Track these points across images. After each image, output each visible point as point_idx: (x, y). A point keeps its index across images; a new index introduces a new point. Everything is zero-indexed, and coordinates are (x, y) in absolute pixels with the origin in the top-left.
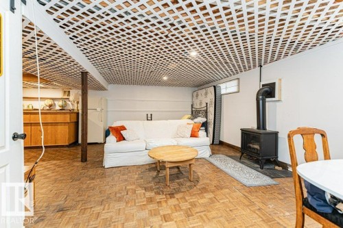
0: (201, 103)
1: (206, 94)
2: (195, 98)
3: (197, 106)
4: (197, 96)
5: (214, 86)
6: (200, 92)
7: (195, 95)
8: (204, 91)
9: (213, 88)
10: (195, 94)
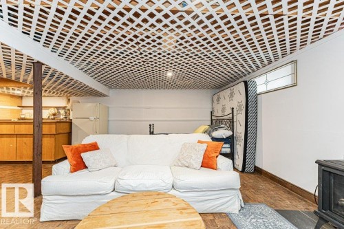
0: (224, 109)
1: (232, 95)
2: (215, 102)
3: (218, 113)
4: (218, 99)
5: (246, 83)
6: (222, 93)
7: (215, 99)
8: (228, 91)
9: (243, 84)
10: (216, 96)
